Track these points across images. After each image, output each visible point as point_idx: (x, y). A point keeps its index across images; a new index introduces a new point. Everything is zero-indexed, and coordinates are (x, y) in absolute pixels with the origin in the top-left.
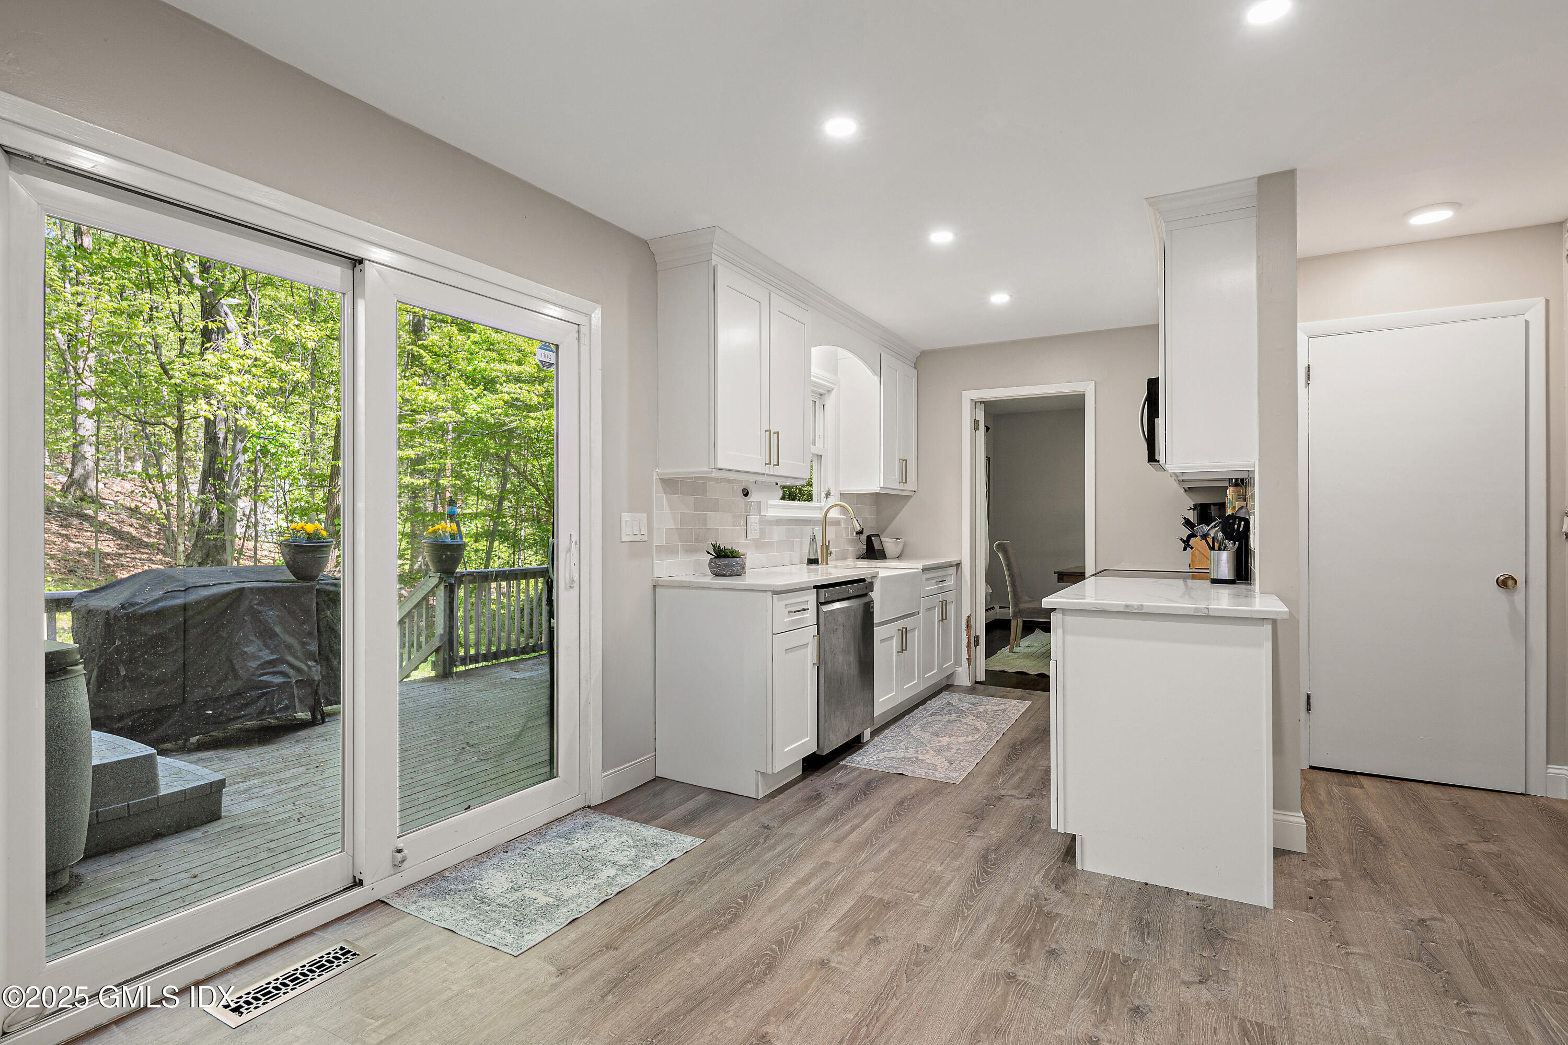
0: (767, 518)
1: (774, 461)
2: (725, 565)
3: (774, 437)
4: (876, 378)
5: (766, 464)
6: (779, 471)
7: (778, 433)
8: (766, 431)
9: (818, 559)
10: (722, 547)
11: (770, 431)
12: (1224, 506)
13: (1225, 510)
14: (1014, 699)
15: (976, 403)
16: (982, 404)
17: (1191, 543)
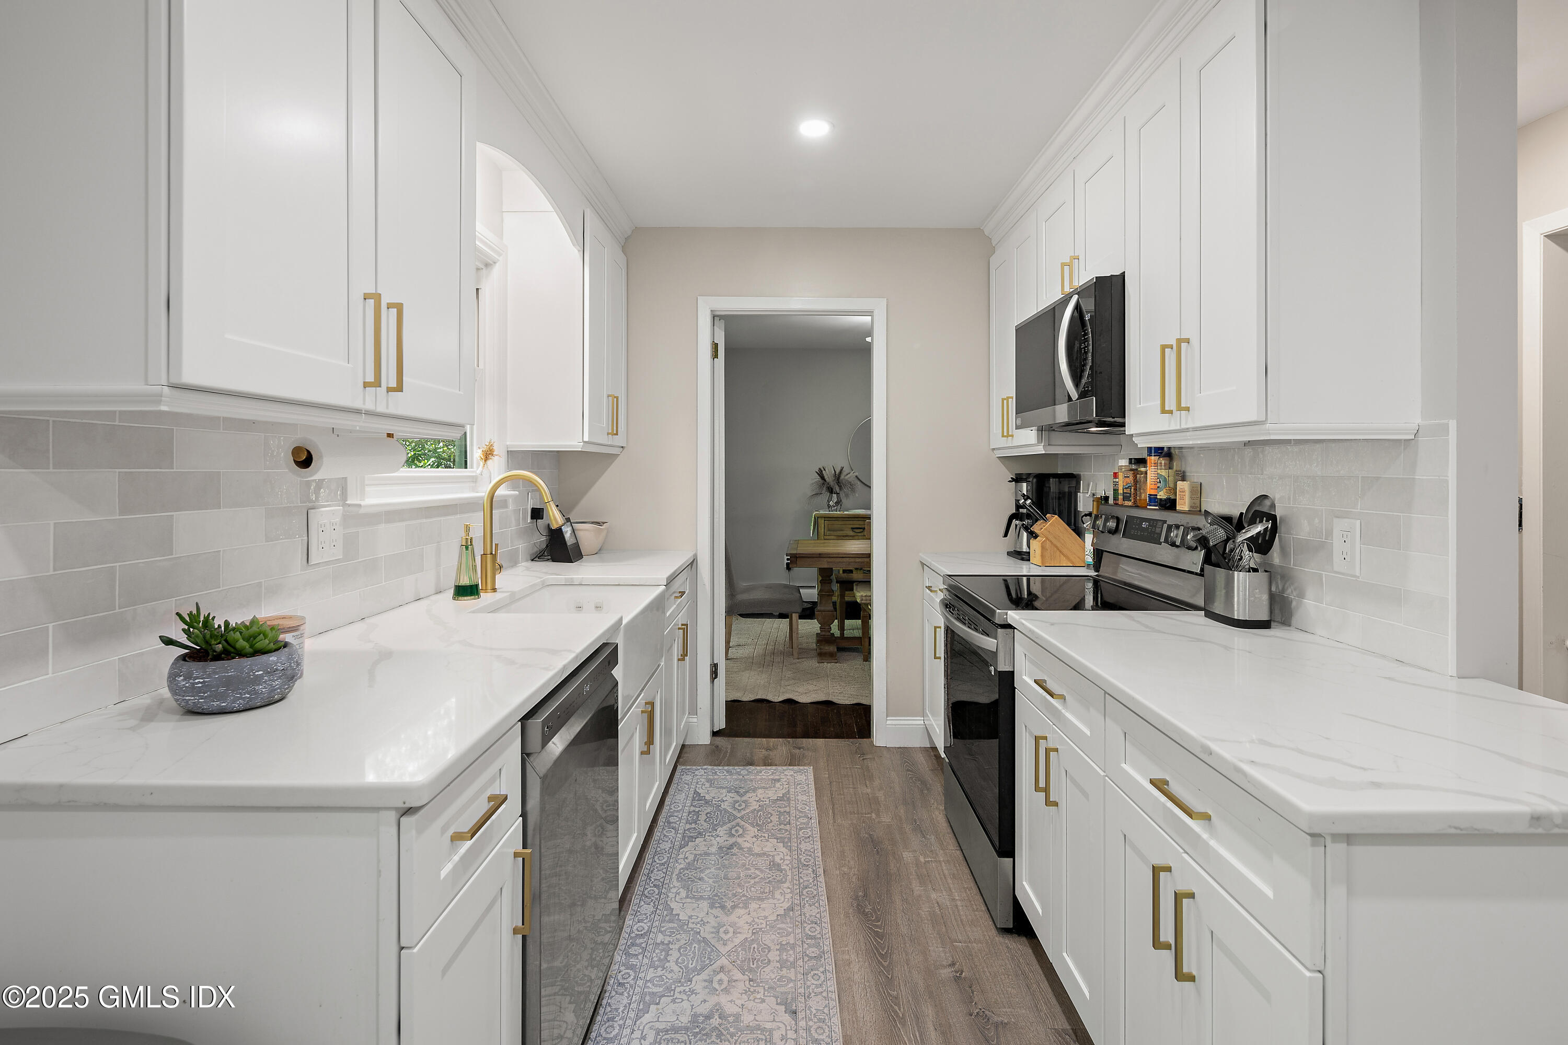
0: (362, 511)
1: (389, 377)
2: (228, 683)
3: (389, 319)
4: (575, 253)
5: (366, 385)
6: (399, 404)
7: (399, 307)
8: (366, 297)
9: (477, 586)
10: (219, 622)
11: (377, 297)
12: (1073, 479)
13: (1078, 483)
14: (786, 765)
15: (716, 317)
16: (721, 320)
17: (1036, 528)
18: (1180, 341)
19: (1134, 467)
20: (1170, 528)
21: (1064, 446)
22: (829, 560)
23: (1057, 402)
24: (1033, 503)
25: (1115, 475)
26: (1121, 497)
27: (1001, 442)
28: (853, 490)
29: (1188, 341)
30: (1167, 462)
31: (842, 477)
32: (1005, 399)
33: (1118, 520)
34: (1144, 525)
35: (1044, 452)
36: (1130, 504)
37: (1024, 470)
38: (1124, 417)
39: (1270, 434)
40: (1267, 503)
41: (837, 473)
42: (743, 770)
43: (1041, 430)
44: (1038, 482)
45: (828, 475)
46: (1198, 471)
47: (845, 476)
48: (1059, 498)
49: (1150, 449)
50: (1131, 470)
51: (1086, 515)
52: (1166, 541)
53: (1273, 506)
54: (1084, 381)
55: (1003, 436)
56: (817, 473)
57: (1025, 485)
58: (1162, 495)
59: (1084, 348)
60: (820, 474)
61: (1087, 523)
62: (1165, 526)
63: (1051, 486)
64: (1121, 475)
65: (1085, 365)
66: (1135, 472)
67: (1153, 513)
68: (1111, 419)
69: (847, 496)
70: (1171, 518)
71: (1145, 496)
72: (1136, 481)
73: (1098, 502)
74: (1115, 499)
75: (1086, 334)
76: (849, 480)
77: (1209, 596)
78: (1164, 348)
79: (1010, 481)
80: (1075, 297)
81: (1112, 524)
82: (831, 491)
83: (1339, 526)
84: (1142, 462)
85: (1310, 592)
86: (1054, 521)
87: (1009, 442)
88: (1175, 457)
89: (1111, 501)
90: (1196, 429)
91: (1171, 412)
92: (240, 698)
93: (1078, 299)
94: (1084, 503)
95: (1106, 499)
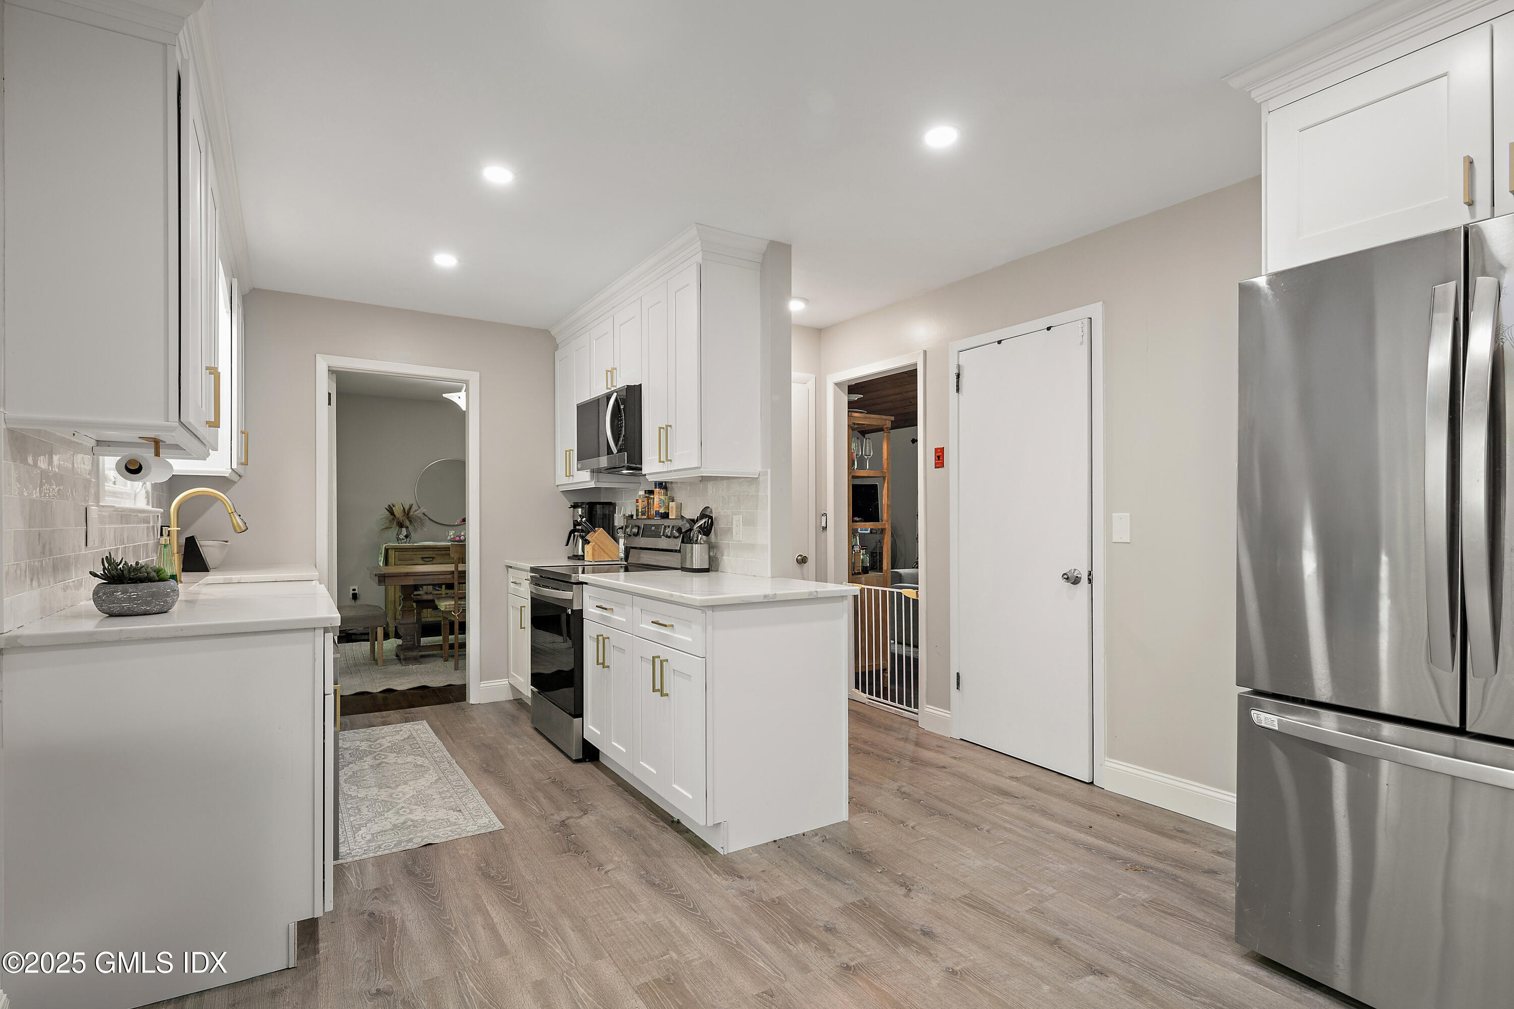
12: (612, 505)
13: (615, 509)
14: (403, 723)
15: (331, 371)
16: (334, 374)
17: (588, 537)
18: (667, 426)
19: (647, 495)
20: (665, 527)
21: (607, 482)
22: (415, 577)
23: (600, 455)
24: (587, 520)
25: (637, 501)
26: (640, 514)
27: (566, 480)
28: (422, 524)
29: (671, 426)
30: (665, 492)
31: (411, 513)
32: (568, 451)
33: (639, 528)
34: (653, 528)
35: (594, 486)
36: (645, 517)
37: (579, 500)
38: (642, 464)
39: (703, 473)
40: (709, 510)
41: (406, 510)
42: (369, 730)
43: (593, 471)
44: (589, 507)
45: (398, 511)
46: (681, 496)
47: (414, 512)
48: (603, 519)
49: (656, 483)
50: (646, 497)
51: (619, 528)
52: (663, 535)
53: (711, 512)
54: (620, 443)
55: (566, 476)
56: (386, 508)
57: (580, 510)
58: (662, 511)
59: (620, 424)
60: (390, 510)
61: (620, 534)
62: (663, 526)
63: (598, 510)
64: (640, 501)
65: (620, 434)
66: (648, 498)
67: (658, 521)
68: (635, 465)
69: (415, 530)
70: (666, 522)
71: (653, 512)
72: (648, 503)
73: (627, 519)
74: (637, 515)
75: (621, 416)
76: (418, 515)
77: (683, 560)
78: (660, 428)
79: (570, 508)
80: (615, 395)
81: (635, 530)
82: (401, 525)
83: (735, 518)
84: (651, 492)
85: (725, 553)
86: (600, 531)
87: (571, 480)
88: (669, 489)
89: (635, 517)
90: (675, 471)
91: (664, 462)
92: (159, 605)
93: (617, 397)
94: (619, 521)
95: (632, 516)
